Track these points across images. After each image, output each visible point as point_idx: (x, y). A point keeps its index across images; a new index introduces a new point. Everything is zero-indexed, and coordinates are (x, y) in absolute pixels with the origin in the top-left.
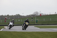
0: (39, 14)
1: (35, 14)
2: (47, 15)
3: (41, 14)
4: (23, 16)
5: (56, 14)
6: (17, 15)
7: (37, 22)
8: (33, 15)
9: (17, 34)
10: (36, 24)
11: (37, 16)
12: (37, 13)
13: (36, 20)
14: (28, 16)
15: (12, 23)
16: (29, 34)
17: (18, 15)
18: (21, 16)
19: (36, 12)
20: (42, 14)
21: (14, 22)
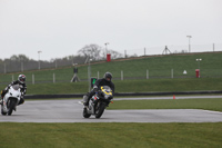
0: (102, 55)
1: (88, 53)
2: (134, 60)
3: (109, 56)
4: (41, 62)
5: (167, 56)
8: (78, 59)
9: (17, 132)
11: (94, 61)
12: (94, 49)
13: (90, 78)
14: (58, 61)
16: (63, 130)
17: (21, 56)
18: (33, 62)
19: (92, 45)
20: (112, 55)
21: (24, 85)
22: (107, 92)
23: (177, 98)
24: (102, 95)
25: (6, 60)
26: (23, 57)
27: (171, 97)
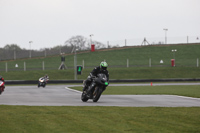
0: (87, 46)
1: (74, 44)
2: (116, 50)
3: (93, 46)
4: (33, 51)
5: (145, 47)
6: (8, 45)
7: (79, 73)
8: (65, 49)
10: (76, 79)
11: (80, 51)
12: (80, 40)
13: (76, 66)
14: (47, 50)
19: (78, 37)
20: (96, 46)
23: (154, 84)
26: (15, 47)
27: (149, 84)
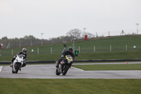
0: (82, 36)
1: (73, 35)
2: (102, 39)
3: (86, 36)
4: (43, 40)
6: (26, 36)
8: (66, 38)
9: (28, 85)
11: (77, 40)
12: (77, 32)
13: (74, 50)
14: (54, 39)
15: (21, 57)
16: (57, 84)
17: (30, 36)
18: (38, 40)
19: (75, 30)
20: (88, 36)
21: (26, 55)
22: (69, 59)
24: (66, 61)
25: (21, 39)
26: (32, 37)
27: (126, 63)
